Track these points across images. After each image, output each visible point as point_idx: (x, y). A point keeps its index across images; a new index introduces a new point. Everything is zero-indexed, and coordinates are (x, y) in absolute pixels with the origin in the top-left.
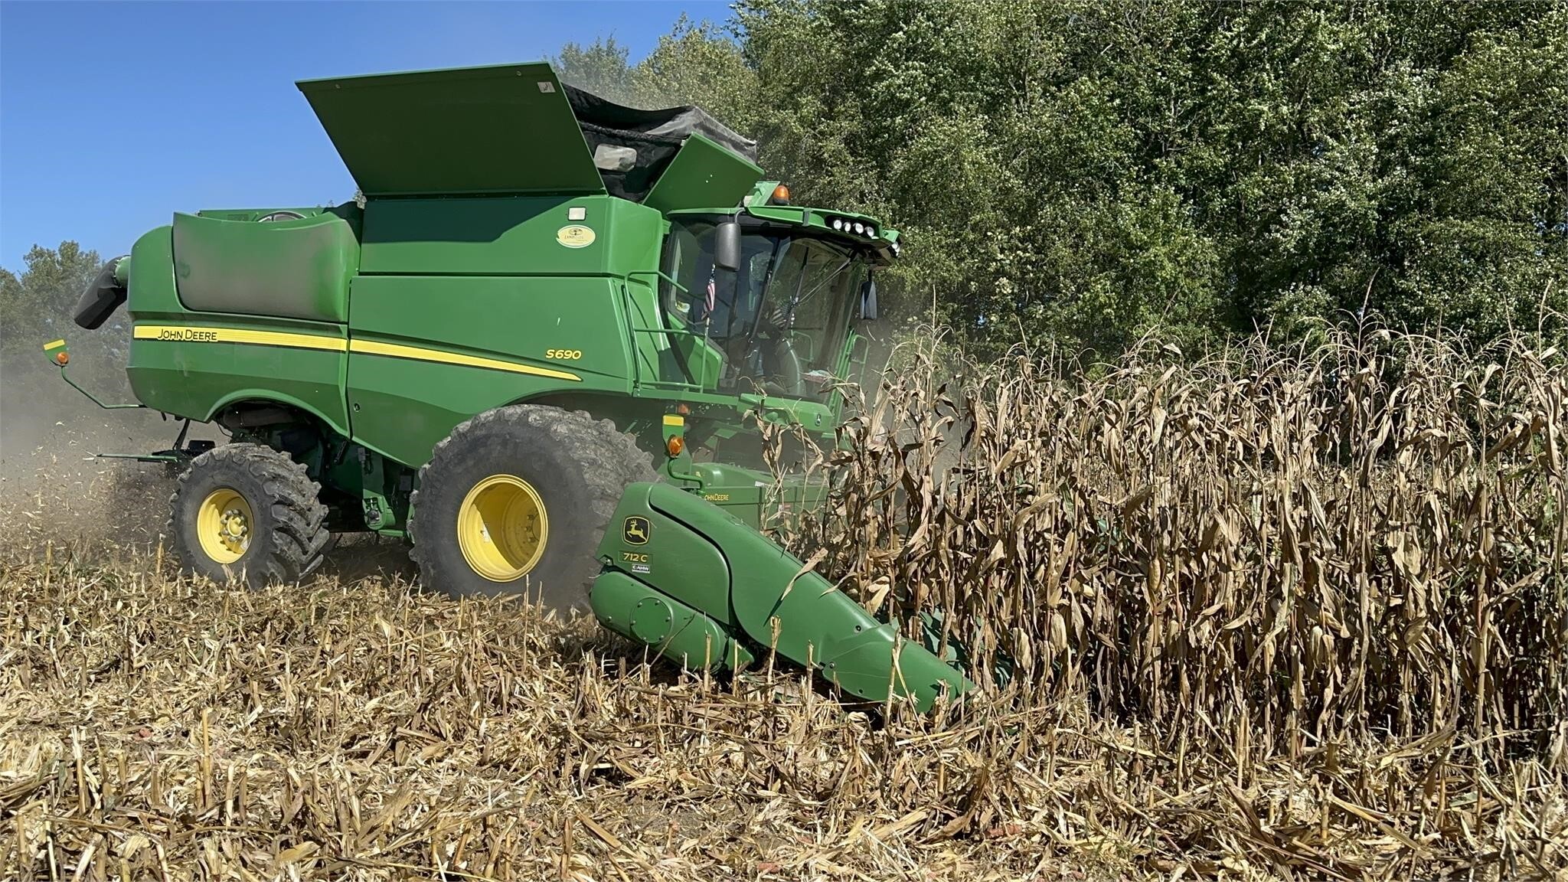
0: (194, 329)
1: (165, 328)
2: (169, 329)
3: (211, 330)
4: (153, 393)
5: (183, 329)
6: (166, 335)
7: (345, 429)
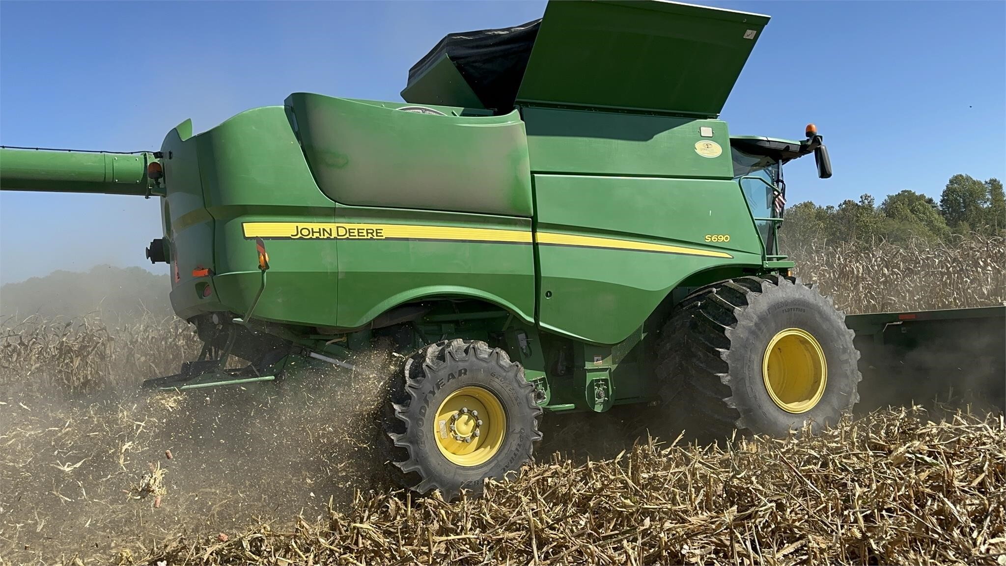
0: (348, 226)
1: (301, 226)
2: (309, 226)
3: (375, 227)
4: (280, 300)
5: (333, 226)
6: (305, 232)
7: (531, 317)
